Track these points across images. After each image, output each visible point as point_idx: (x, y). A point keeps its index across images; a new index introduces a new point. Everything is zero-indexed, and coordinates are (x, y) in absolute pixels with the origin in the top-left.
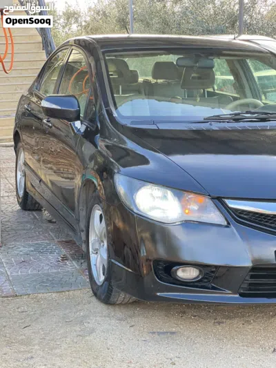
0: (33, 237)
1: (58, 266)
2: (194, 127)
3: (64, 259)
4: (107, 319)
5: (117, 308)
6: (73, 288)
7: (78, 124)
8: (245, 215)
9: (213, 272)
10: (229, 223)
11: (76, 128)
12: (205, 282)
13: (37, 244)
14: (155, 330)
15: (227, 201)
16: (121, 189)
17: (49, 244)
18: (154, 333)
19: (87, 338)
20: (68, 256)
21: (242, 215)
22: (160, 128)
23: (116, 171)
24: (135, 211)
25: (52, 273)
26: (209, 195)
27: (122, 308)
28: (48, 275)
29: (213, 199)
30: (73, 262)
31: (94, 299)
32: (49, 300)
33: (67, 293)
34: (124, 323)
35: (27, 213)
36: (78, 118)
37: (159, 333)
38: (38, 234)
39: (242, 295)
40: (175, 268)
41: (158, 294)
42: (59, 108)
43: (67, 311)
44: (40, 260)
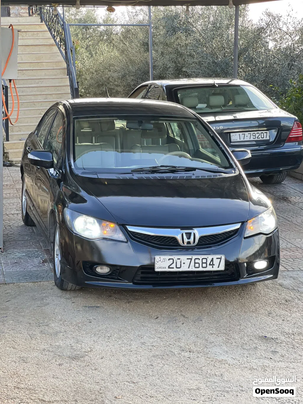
0: (27, 246)
1: (39, 266)
2: (121, 177)
3: (45, 261)
4: (59, 298)
5: (68, 293)
6: (44, 280)
7: (52, 170)
8: (139, 235)
9: (118, 269)
10: (127, 241)
11: (51, 173)
12: (114, 275)
13: (29, 251)
14: (87, 305)
15: (127, 227)
16: (68, 217)
17: (37, 251)
18: (86, 307)
19: (43, 308)
20: (48, 259)
21: (137, 236)
22: (99, 177)
23: (67, 205)
24: (74, 232)
25: (33, 270)
26: (117, 223)
27: (72, 292)
28: (31, 272)
29: (119, 225)
30: (50, 264)
31: (56, 287)
32: (26, 287)
33: (39, 283)
34: (69, 301)
35: (28, 228)
36: (52, 166)
37: (89, 307)
38: (31, 244)
39: (134, 283)
40: (95, 266)
41: (86, 282)
42: (39, 159)
43: (36, 293)
44: (28, 262)
